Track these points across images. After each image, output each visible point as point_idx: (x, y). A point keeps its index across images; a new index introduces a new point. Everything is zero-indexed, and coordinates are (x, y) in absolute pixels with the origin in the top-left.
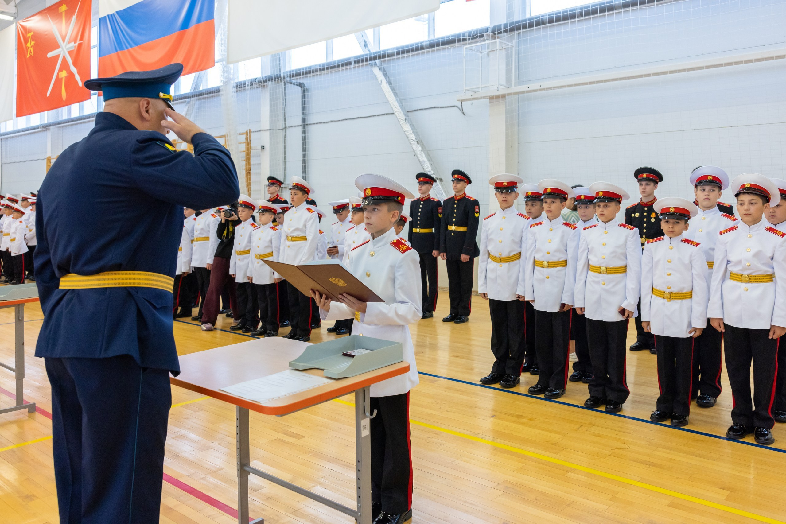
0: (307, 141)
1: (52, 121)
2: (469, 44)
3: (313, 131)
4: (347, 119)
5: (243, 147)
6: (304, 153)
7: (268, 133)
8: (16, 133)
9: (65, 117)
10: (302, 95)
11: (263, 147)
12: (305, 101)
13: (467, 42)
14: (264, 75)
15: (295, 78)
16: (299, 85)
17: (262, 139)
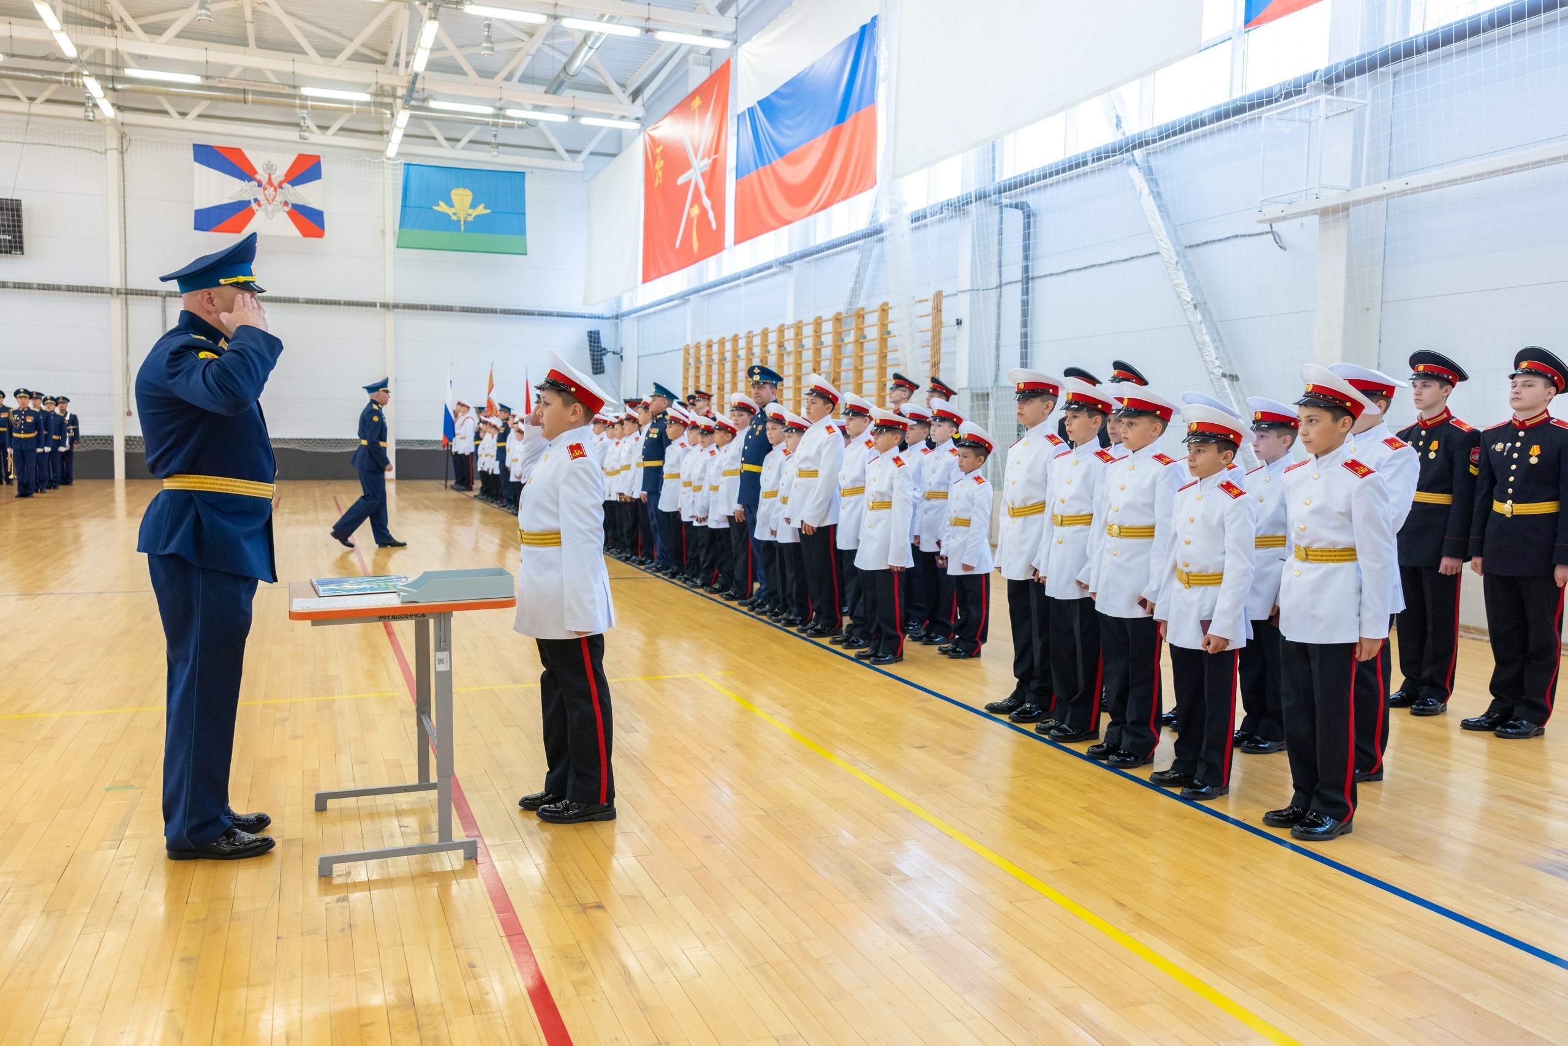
0: (1029, 307)
1: (694, 284)
2: (1268, 111)
3: (1040, 288)
4: (1092, 266)
5: (928, 323)
6: (1023, 330)
7: (967, 296)
8: (649, 308)
9: (712, 277)
10: (1024, 223)
11: (959, 323)
12: (1029, 233)
13: (1265, 108)
14: (964, 193)
15: (1008, 193)
16: (1017, 207)
17: (957, 307)
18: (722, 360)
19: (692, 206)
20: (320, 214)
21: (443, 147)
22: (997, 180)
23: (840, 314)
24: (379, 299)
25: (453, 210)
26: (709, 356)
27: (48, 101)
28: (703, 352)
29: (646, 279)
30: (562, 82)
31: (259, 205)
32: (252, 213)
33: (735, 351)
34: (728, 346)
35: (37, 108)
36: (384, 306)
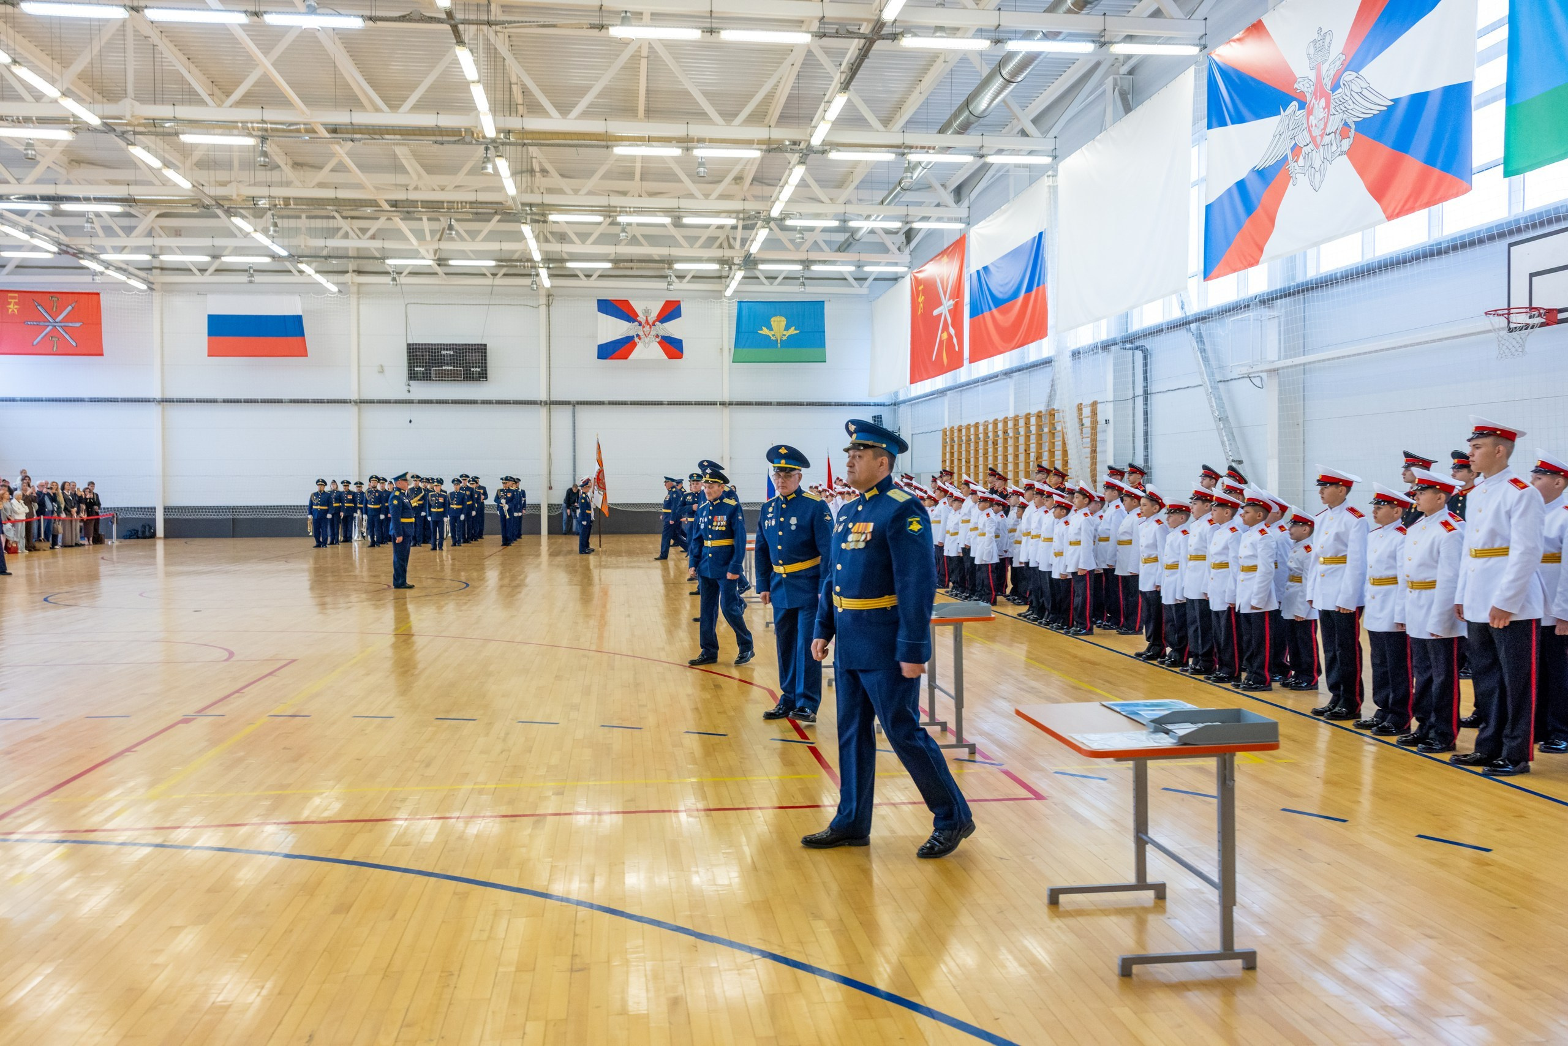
0: (1148, 413)
5: (1088, 422)
7: (1112, 404)
8: (918, 399)
10: (1143, 359)
11: (1107, 422)
12: (1147, 366)
15: (1128, 341)
16: (1137, 348)
17: (1106, 412)
18: (969, 440)
19: (942, 332)
20: (681, 341)
21: (764, 284)
22: (1129, 332)
23: (1040, 412)
24: (718, 399)
25: (773, 333)
26: (960, 438)
27: (505, 275)
28: (956, 434)
29: (912, 382)
30: (851, 243)
31: (640, 339)
32: (635, 345)
33: (977, 435)
34: (972, 430)
35: (498, 281)
36: (723, 404)
